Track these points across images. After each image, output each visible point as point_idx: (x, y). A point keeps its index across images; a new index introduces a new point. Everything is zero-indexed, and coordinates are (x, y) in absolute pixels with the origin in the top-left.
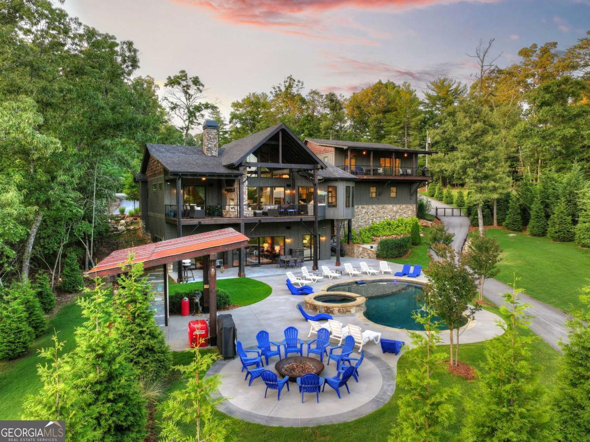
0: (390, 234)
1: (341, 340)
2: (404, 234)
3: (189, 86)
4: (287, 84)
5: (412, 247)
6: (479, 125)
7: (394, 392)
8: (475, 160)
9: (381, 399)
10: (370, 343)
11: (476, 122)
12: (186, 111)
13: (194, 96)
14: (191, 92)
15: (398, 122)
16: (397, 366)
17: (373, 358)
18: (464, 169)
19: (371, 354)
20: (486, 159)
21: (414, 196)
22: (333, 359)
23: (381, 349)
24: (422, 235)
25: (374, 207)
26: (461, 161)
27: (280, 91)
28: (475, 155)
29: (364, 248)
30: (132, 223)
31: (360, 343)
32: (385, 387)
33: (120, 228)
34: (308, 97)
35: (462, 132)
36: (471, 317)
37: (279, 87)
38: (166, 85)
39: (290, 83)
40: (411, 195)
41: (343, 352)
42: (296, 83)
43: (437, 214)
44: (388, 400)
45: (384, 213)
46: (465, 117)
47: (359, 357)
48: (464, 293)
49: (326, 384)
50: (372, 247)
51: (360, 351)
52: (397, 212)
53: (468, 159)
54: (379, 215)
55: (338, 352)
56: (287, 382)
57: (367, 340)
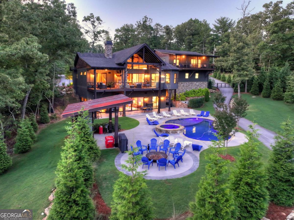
0: (194, 96)
1: (174, 145)
2: (201, 96)
3: (95, 21)
4: (144, 20)
5: (205, 103)
6: (241, 44)
7: (198, 167)
8: (238, 61)
9: (193, 169)
10: (187, 146)
11: (239, 42)
12: (93, 34)
13: (97, 26)
14: (96, 24)
15: (200, 40)
16: (200, 156)
17: (189, 153)
18: (233, 65)
19: (188, 151)
20: (243, 61)
21: (207, 78)
22: (171, 153)
23: (192, 149)
24: (210, 97)
25: (187, 83)
26: (231, 62)
27: (140, 23)
28: (238, 58)
29: (181, 103)
30: (69, 90)
31: (183, 146)
32: (195, 165)
33: (63, 93)
34: (155, 27)
35: (233, 47)
36: (233, 135)
37: (140, 22)
38: (83, 21)
39: (145, 20)
40: (206, 77)
41: (175, 150)
42: (149, 20)
43: (217, 86)
44: (196, 169)
45: (192, 86)
46: (234, 40)
47: (183, 152)
48: (231, 125)
49: (169, 163)
50: (186, 103)
51: (182, 150)
52: (198, 85)
53: (235, 60)
54: (189, 87)
55: (173, 150)
56: (152, 162)
57: (186, 145)
